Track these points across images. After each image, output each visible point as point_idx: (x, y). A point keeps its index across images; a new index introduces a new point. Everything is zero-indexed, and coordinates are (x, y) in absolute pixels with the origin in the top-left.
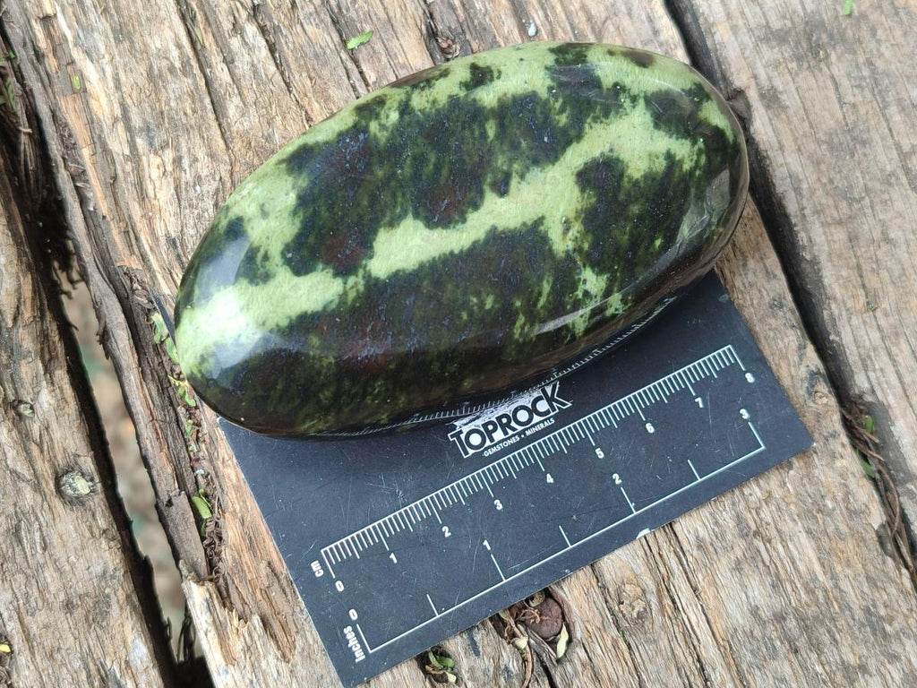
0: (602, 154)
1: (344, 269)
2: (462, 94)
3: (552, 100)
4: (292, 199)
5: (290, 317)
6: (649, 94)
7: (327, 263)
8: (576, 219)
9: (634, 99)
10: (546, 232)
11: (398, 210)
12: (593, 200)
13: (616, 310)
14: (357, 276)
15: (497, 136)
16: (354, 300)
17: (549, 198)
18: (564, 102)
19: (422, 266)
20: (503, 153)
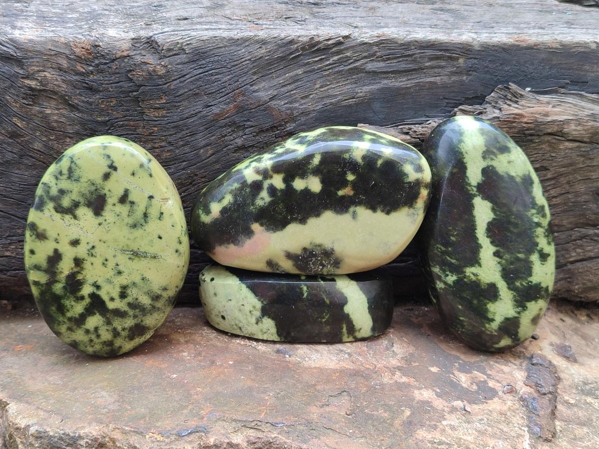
0: (500, 295)
1: (480, 187)
2: (538, 248)
3: (527, 282)
4: (513, 174)
5: (466, 163)
6: (520, 319)
7: (484, 182)
8: (477, 279)
9: (519, 313)
10: (475, 266)
11: (498, 213)
12: (483, 287)
13: (438, 285)
14: (476, 192)
15: (518, 257)
16: (467, 188)
17: (488, 271)
18: (524, 286)
19: (474, 217)
20: (511, 258)
